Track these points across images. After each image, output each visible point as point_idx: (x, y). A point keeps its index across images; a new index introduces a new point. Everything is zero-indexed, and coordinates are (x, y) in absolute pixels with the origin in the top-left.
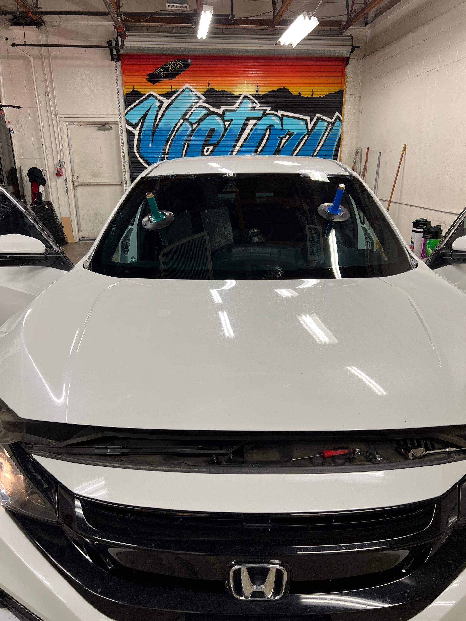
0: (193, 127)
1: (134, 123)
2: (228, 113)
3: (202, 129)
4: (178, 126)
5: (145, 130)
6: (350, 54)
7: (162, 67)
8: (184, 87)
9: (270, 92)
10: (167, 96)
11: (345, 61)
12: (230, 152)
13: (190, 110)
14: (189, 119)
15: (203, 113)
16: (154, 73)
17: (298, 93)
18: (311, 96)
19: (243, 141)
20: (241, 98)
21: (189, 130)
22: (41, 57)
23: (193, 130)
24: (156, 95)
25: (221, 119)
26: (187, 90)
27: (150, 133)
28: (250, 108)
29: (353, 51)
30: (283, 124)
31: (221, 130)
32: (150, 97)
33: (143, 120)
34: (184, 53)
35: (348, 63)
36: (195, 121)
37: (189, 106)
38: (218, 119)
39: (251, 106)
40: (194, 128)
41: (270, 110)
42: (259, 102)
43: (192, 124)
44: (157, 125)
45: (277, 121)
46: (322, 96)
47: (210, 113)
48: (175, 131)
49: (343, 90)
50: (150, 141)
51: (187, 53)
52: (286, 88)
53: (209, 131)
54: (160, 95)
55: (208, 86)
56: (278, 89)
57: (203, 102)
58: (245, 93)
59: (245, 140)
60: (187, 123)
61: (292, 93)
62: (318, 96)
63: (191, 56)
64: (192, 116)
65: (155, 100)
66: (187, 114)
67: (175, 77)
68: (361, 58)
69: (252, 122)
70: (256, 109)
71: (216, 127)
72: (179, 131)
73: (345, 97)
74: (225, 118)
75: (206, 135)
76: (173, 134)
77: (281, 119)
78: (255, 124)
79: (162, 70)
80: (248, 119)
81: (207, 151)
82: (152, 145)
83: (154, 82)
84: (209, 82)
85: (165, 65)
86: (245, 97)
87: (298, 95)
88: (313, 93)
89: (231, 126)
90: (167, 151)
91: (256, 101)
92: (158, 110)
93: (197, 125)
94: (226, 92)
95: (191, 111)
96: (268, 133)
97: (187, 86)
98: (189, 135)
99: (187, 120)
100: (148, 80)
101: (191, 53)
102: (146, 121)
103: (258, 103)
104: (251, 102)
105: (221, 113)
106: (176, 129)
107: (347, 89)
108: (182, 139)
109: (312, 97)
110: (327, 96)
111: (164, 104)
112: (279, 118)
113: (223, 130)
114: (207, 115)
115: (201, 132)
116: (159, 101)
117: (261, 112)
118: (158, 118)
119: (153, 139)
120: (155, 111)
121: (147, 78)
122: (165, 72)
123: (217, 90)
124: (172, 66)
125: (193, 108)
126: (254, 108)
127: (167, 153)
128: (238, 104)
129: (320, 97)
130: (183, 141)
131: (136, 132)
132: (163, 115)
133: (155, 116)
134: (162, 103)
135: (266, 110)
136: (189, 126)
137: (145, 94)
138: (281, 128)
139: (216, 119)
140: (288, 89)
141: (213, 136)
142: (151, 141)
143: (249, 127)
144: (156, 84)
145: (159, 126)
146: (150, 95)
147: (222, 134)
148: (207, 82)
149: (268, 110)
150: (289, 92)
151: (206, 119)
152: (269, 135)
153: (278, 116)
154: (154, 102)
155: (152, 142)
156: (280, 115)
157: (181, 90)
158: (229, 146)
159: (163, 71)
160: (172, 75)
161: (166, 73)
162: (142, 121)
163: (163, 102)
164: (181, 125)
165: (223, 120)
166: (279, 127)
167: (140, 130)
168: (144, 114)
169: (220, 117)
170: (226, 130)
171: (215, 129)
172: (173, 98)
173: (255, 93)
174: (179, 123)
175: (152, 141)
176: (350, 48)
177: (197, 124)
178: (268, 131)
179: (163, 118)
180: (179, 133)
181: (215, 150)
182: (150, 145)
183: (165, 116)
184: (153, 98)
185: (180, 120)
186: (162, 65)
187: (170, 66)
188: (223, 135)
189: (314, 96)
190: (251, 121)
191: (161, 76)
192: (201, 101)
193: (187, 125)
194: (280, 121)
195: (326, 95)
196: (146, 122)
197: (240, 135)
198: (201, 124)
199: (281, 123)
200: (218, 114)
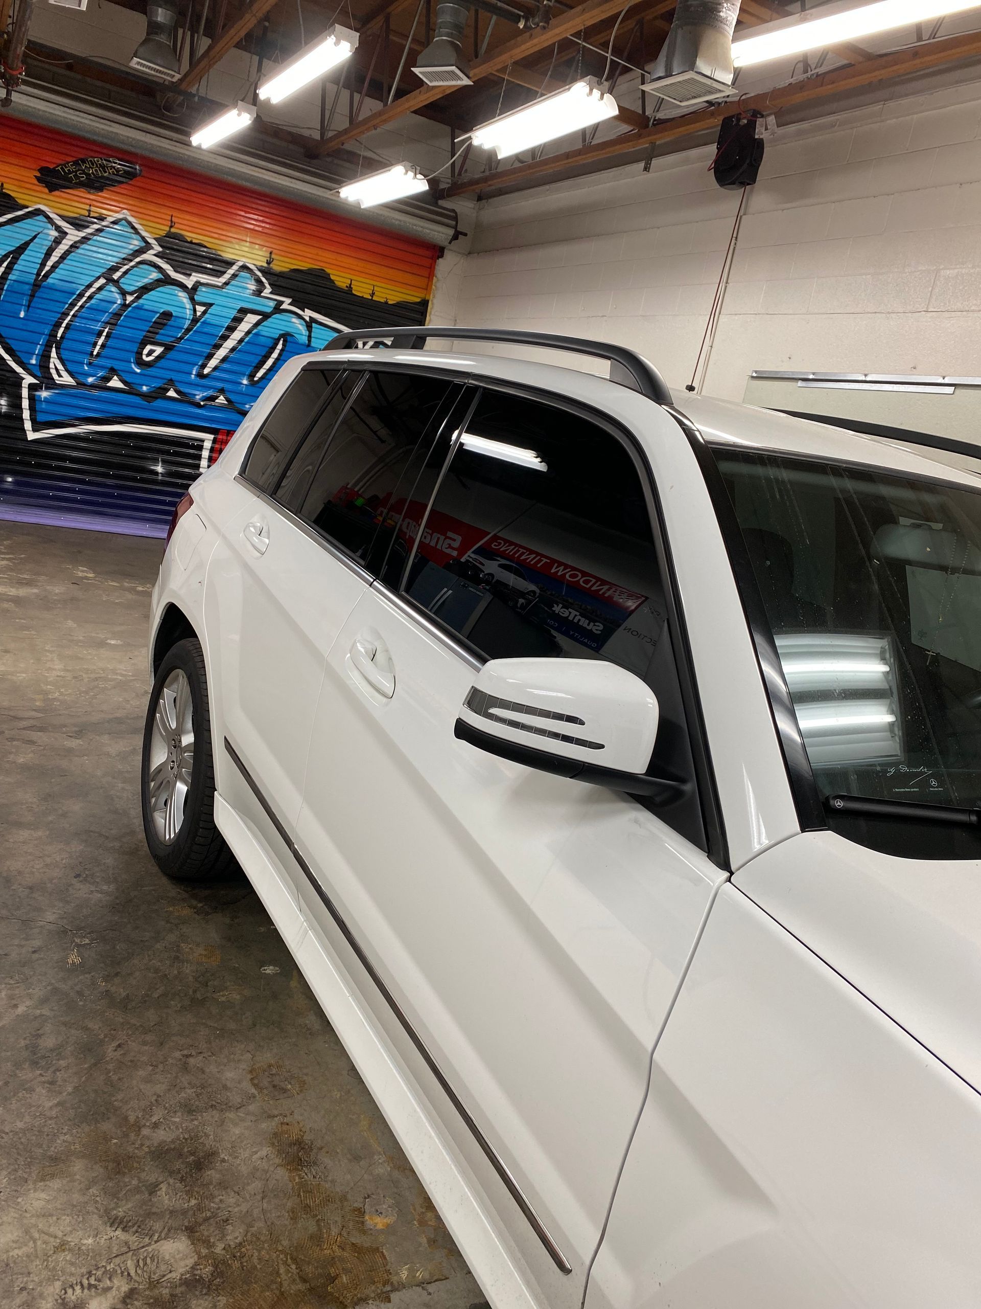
0: (126, 300)
2: (204, 289)
3: (146, 307)
4: (92, 290)
5: (14, 281)
6: (450, 243)
7: (76, 163)
8: (120, 216)
9: (294, 269)
10: (78, 224)
11: (438, 251)
12: (197, 366)
13: (125, 265)
14: (120, 281)
15: (151, 277)
16: (54, 169)
17: (347, 287)
18: (370, 298)
19: (228, 350)
20: (235, 267)
21: (116, 303)
23: (125, 306)
24: (52, 215)
25: (188, 296)
26: (123, 222)
27: (27, 289)
28: (251, 291)
29: (455, 237)
30: (312, 336)
31: (186, 319)
32: (39, 215)
33: (12, 258)
34: (133, 150)
35: (442, 256)
36: (132, 289)
37: (124, 256)
38: (183, 296)
39: (252, 286)
40: (127, 302)
41: (290, 304)
42: (270, 284)
43: (124, 293)
44: (46, 276)
45: (300, 327)
46: (389, 303)
47: (167, 281)
48: (84, 299)
49: (428, 301)
50: (22, 305)
51: (139, 151)
52: (324, 271)
53: (158, 315)
54: (63, 217)
55: (171, 227)
56: (309, 269)
57: (155, 255)
58: (244, 260)
59: (233, 350)
60: (114, 289)
61: (336, 282)
62: (382, 300)
63: (144, 158)
64: (126, 276)
65: (49, 226)
66: (118, 270)
67: (101, 190)
68: (464, 254)
69: (252, 319)
70: (262, 294)
71: (175, 311)
72: (93, 301)
73: (430, 314)
74: (196, 297)
75: (151, 322)
76: (80, 304)
77: (309, 327)
78: (257, 324)
79: (73, 168)
80: (244, 311)
81: (149, 354)
82: (25, 315)
83: (52, 188)
84: (174, 219)
85: (84, 161)
86: (244, 268)
87: (347, 289)
88: (373, 294)
89: (207, 316)
90: (59, 335)
91: (264, 280)
92: (52, 245)
93: (136, 297)
94: (205, 247)
95: (126, 267)
96: (280, 346)
97: (125, 214)
98: (115, 312)
99: (116, 283)
100: (38, 179)
101: (146, 153)
102: (19, 262)
103: (267, 285)
104: (254, 279)
105: (190, 287)
106: (87, 294)
107: (435, 301)
108: (98, 318)
109: (372, 299)
110: (399, 305)
111: (68, 237)
112: (305, 324)
113: (189, 319)
114: (159, 283)
115: (142, 312)
116: (58, 228)
117: (272, 304)
118: (50, 263)
119: (30, 301)
120: (44, 247)
121: (38, 175)
122: (80, 174)
123: (189, 240)
124: (97, 166)
125: (131, 261)
126: (258, 293)
127: (58, 339)
128: (227, 276)
129: (386, 303)
130: (100, 321)
132: (63, 258)
133: (43, 256)
134: (63, 233)
135: (282, 302)
136: (117, 296)
137: (27, 207)
138: (307, 342)
139: (178, 296)
140: (329, 275)
141: (166, 327)
142: (25, 305)
143: (244, 326)
144: (57, 193)
145: (50, 280)
146: (38, 212)
147: (185, 327)
148: (169, 218)
149: (287, 304)
150: (331, 279)
151: (157, 289)
152: (282, 350)
153: (304, 319)
154: (45, 228)
155: (28, 309)
156: (308, 319)
157: (111, 219)
158: (197, 354)
159: (76, 172)
160: (95, 184)
161: (83, 177)
162: (9, 259)
163: (66, 234)
164: (100, 289)
165: (192, 299)
166: (304, 339)
168: (19, 247)
169: (186, 294)
170: (195, 320)
171: (174, 314)
172: (89, 231)
173: (265, 265)
174: (97, 285)
175: (29, 306)
176: (451, 232)
177: (135, 295)
178: (281, 342)
179: (61, 266)
180: (92, 304)
181: (168, 356)
182: (22, 315)
183: (65, 261)
184: (45, 220)
185: (98, 278)
186: (74, 159)
187: (93, 165)
188: (188, 330)
189: (375, 298)
190: (249, 315)
191: (70, 180)
192: (152, 252)
193: (112, 293)
194: (306, 329)
195: (398, 303)
196: (19, 265)
197: (225, 338)
198: (145, 297)
199: (307, 333)
200: (183, 286)
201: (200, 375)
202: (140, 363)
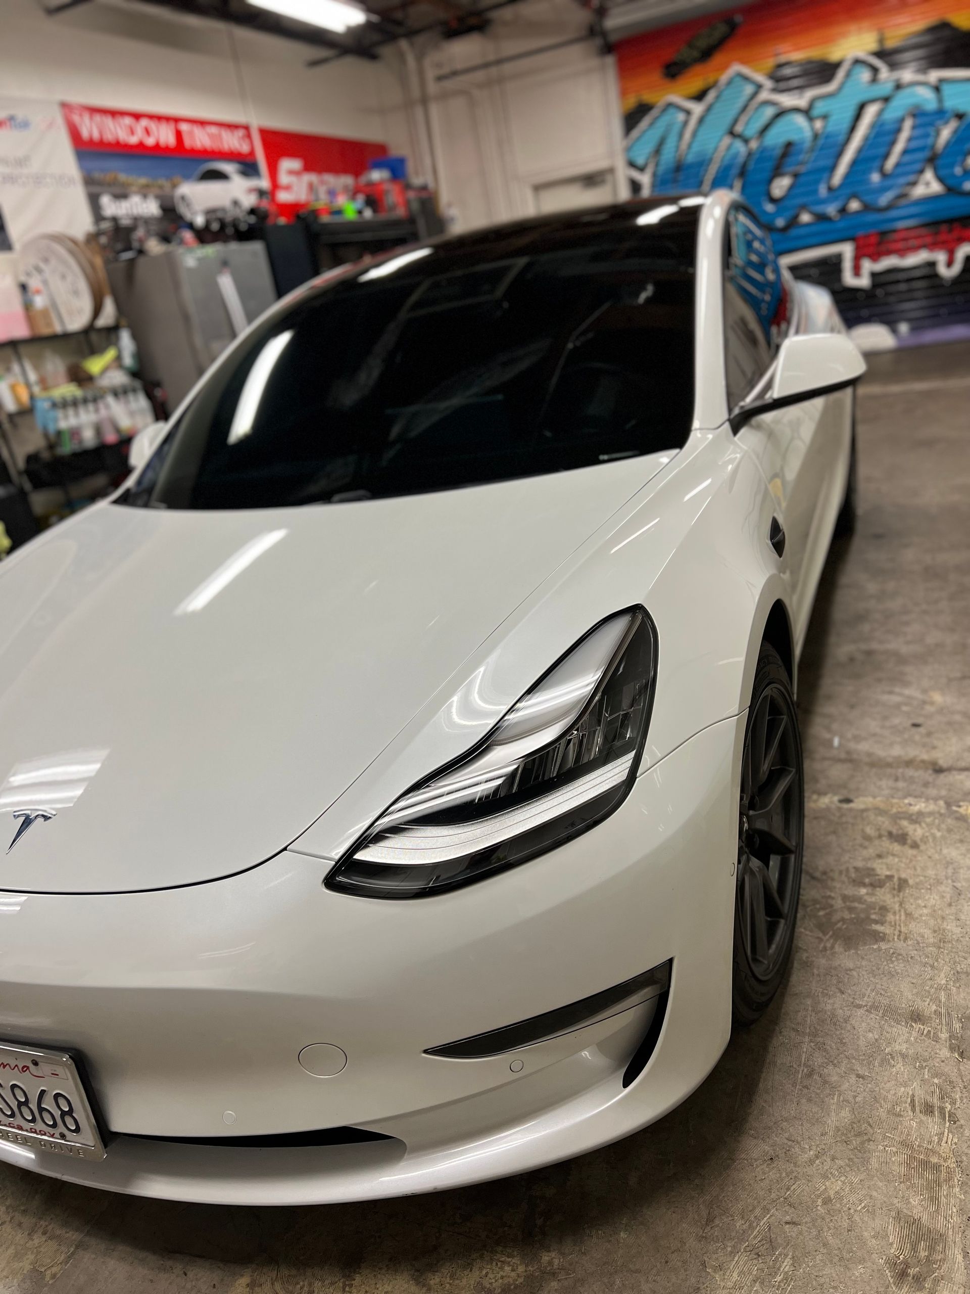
0: (749, 147)
1: (640, 161)
2: (820, 103)
3: (768, 146)
4: (721, 153)
5: (661, 174)
7: (687, 44)
8: (731, 73)
10: (699, 97)
12: (824, 183)
13: (743, 115)
14: (742, 132)
15: (767, 114)
16: (674, 59)
20: (846, 66)
21: (742, 154)
22: (488, 84)
23: (750, 153)
24: (679, 102)
25: (805, 118)
26: (736, 76)
27: (670, 175)
28: (867, 83)
30: (943, 98)
31: (807, 141)
32: (669, 108)
33: (657, 155)
36: (754, 133)
37: (741, 108)
38: (800, 120)
39: (865, 75)
40: (752, 149)
41: (913, 75)
42: (886, 64)
43: (746, 141)
44: (684, 159)
45: (927, 95)
47: (783, 112)
48: (717, 164)
53: (780, 147)
56: (932, 26)
57: (768, 92)
58: (854, 54)
60: (737, 142)
61: (960, 27)
64: (748, 124)
65: (678, 112)
66: (738, 124)
70: (878, 79)
72: (724, 162)
74: (813, 114)
75: (774, 158)
76: (714, 170)
77: (937, 89)
78: (880, 113)
79: (686, 50)
81: (779, 189)
83: (674, 77)
85: (694, 40)
86: (857, 62)
89: (826, 128)
91: (878, 63)
92: (682, 128)
93: (758, 140)
95: (745, 117)
96: (907, 125)
97: (737, 68)
98: (742, 163)
99: (739, 136)
100: (664, 75)
103: (882, 67)
104: (868, 68)
105: (806, 106)
106: (718, 158)
108: (730, 175)
111: (694, 114)
112: (931, 89)
113: (810, 141)
114: (775, 118)
115: (768, 153)
116: (685, 110)
117: (891, 84)
118: (684, 145)
119: (676, 187)
120: (677, 132)
121: (662, 71)
122: (692, 51)
124: (704, 37)
125: (748, 109)
126: (874, 80)
128: (839, 79)
131: (645, 179)
132: (694, 134)
133: (678, 141)
134: (688, 113)
135: (903, 77)
136: (742, 147)
139: (795, 122)
140: (951, 22)
141: (790, 158)
143: (866, 121)
144: (679, 78)
145: (688, 161)
146: (670, 105)
147: (806, 148)
149: (907, 75)
150: (955, 27)
151: (774, 125)
152: (911, 128)
153: (930, 84)
154: (675, 117)
156: (934, 82)
157: (724, 79)
158: (821, 170)
159: (689, 51)
161: (696, 53)
162: (655, 157)
163: (692, 112)
164: (727, 147)
165: (809, 118)
166: (933, 106)
167: (654, 175)
168: (659, 143)
169: (803, 116)
171: (795, 142)
172: (709, 99)
173: (877, 47)
174: (723, 146)
177: (757, 138)
178: (909, 120)
179: (694, 142)
180: (724, 165)
181: (796, 183)
183: (696, 137)
184: (674, 109)
185: (724, 138)
186: (686, 41)
187: (701, 38)
188: (810, 150)
190: (870, 106)
192: (765, 91)
193: (738, 146)
194: (935, 94)
196: (663, 155)
197: (847, 143)
198: (767, 135)
199: (937, 97)
200: (796, 110)
201: (830, 189)
202: (773, 200)
